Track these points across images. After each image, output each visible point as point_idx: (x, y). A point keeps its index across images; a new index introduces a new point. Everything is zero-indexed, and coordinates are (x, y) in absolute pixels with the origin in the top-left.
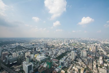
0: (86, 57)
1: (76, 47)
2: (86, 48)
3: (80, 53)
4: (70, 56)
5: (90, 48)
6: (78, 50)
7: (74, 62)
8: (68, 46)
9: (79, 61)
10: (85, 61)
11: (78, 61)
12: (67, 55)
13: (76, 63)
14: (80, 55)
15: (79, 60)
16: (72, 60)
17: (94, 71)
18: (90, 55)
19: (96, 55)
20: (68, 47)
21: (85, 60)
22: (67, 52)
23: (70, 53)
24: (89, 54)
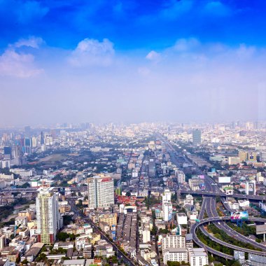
0: (112, 210)
1: (65, 173)
2: (113, 170)
3: (86, 198)
4: (30, 225)
5: (131, 166)
6: (75, 184)
7: (56, 246)
8: (17, 171)
9: (79, 235)
10: (106, 229)
11: (73, 238)
12: (12, 222)
13: (66, 251)
14: (87, 206)
15: (79, 231)
16: (46, 240)
17: (143, 260)
18: (128, 194)
19: (149, 192)
20: (16, 176)
21: (105, 224)
22: (15, 204)
23: (32, 206)
24: (124, 194)
